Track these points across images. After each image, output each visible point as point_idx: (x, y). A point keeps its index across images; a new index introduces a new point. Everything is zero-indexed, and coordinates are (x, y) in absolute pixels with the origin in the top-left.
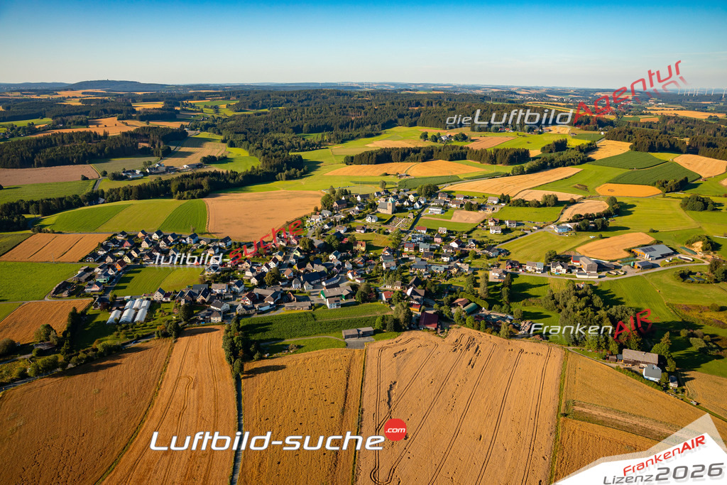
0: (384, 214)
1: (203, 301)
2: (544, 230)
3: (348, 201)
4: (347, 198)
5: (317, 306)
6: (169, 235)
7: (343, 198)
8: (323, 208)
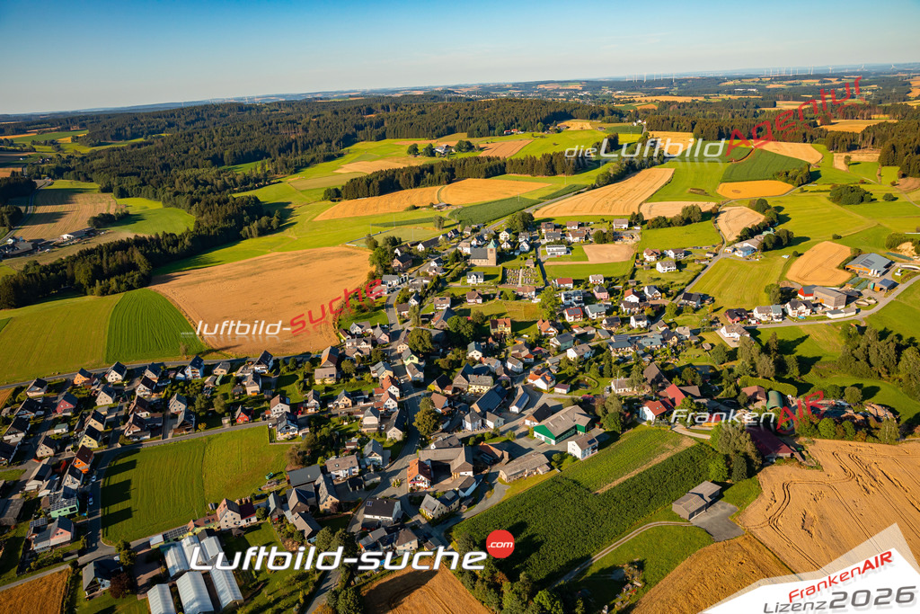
0: (485, 267)
1: (338, 507)
2: (721, 256)
3: (411, 254)
4: (405, 249)
5: (555, 459)
6: (144, 368)
7: (397, 251)
8: (380, 272)
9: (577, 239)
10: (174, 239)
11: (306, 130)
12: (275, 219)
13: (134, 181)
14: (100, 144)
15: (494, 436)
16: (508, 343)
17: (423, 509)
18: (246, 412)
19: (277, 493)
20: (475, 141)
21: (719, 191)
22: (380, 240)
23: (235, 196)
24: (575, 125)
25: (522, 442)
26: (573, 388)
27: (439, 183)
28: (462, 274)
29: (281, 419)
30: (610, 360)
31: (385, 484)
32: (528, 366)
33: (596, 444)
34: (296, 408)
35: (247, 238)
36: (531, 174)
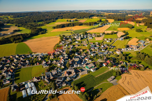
1: (53, 78)
2: (117, 40)
3: (66, 38)
4: (65, 37)
5: (89, 72)
6: (22, 55)
7: (64, 37)
8: (61, 41)
9: (94, 36)
10: (27, 35)
11: (50, 17)
12: (44, 31)
13: (21, 24)
14: (15, 18)
15: (79, 68)
16: (82, 53)
17: (67, 79)
18: (39, 63)
19: (43, 76)
20: (78, 20)
21: (118, 29)
22: (61, 35)
23: (38, 27)
24: (94, 17)
25: (84, 69)
26: (92, 60)
27: (72, 26)
28: (75, 41)
29: (44, 64)
30: (98, 56)
31: (61, 75)
32: (85, 57)
33: (95, 69)
34: (47, 62)
35: (39, 34)
36: (87, 25)
